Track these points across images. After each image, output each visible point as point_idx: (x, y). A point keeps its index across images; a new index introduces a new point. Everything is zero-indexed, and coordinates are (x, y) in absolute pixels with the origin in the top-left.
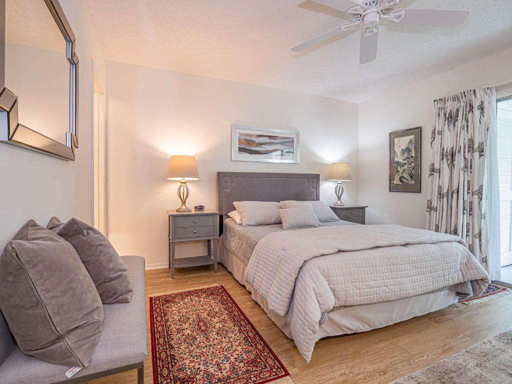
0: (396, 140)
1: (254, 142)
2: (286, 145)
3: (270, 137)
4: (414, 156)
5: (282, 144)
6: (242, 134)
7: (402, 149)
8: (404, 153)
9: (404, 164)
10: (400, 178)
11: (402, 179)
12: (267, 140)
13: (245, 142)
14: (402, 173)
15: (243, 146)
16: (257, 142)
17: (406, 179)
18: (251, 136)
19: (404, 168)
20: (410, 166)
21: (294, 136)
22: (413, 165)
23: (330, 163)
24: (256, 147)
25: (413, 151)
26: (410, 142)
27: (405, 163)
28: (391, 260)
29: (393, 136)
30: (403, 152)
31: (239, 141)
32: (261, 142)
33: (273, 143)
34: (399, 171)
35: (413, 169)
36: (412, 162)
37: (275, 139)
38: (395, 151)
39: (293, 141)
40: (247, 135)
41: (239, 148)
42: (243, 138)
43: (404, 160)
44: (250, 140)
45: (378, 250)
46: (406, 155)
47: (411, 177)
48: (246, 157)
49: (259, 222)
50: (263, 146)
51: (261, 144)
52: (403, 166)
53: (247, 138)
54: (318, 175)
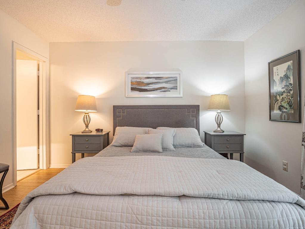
0: (275, 68)
1: (143, 83)
2: (169, 83)
3: (156, 78)
4: (292, 83)
5: (166, 82)
6: (133, 78)
7: (281, 77)
8: (282, 81)
9: (282, 93)
10: (279, 107)
11: (282, 108)
12: (154, 81)
13: (136, 83)
14: (281, 102)
15: (134, 86)
16: (145, 82)
17: (284, 108)
18: (140, 78)
19: (283, 96)
20: (289, 94)
21: (178, 76)
22: (292, 92)
23: (210, 95)
24: (145, 86)
25: (292, 78)
26: (289, 68)
27: (284, 91)
28: (139, 217)
29: (272, 64)
30: (282, 79)
31: (131, 83)
32: (149, 82)
33: (159, 82)
34: (278, 100)
35: (292, 98)
36: (291, 90)
37: (161, 79)
38: (274, 80)
39: (177, 80)
40: (137, 78)
41: (131, 88)
42: (134, 80)
43: (283, 88)
44: (140, 82)
45: (126, 199)
46: (284, 83)
47: (290, 106)
48: (136, 94)
49: (123, 144)
50: (150, 85)
51: (148, 84)
52: (282, 95)
53: (138, 80)
54: (198, 106)
